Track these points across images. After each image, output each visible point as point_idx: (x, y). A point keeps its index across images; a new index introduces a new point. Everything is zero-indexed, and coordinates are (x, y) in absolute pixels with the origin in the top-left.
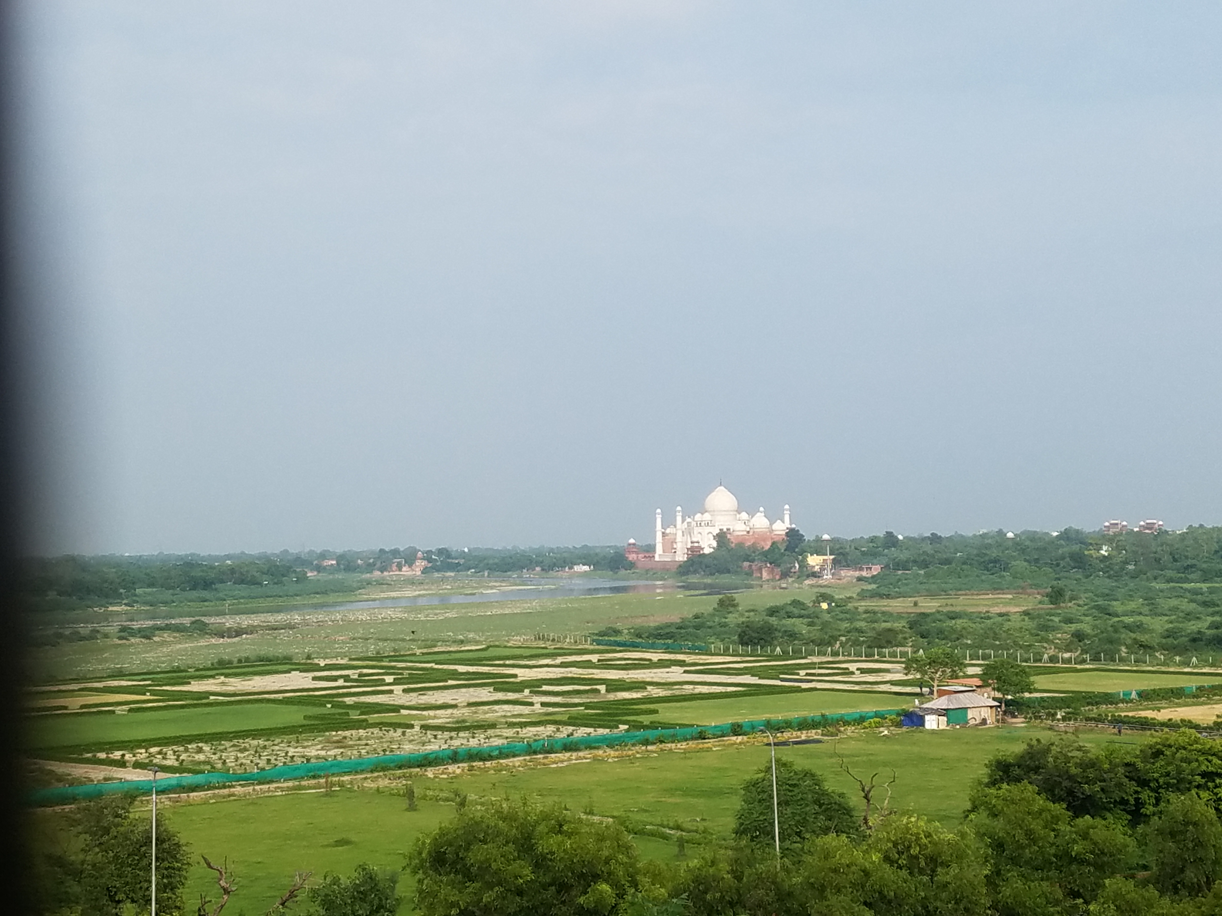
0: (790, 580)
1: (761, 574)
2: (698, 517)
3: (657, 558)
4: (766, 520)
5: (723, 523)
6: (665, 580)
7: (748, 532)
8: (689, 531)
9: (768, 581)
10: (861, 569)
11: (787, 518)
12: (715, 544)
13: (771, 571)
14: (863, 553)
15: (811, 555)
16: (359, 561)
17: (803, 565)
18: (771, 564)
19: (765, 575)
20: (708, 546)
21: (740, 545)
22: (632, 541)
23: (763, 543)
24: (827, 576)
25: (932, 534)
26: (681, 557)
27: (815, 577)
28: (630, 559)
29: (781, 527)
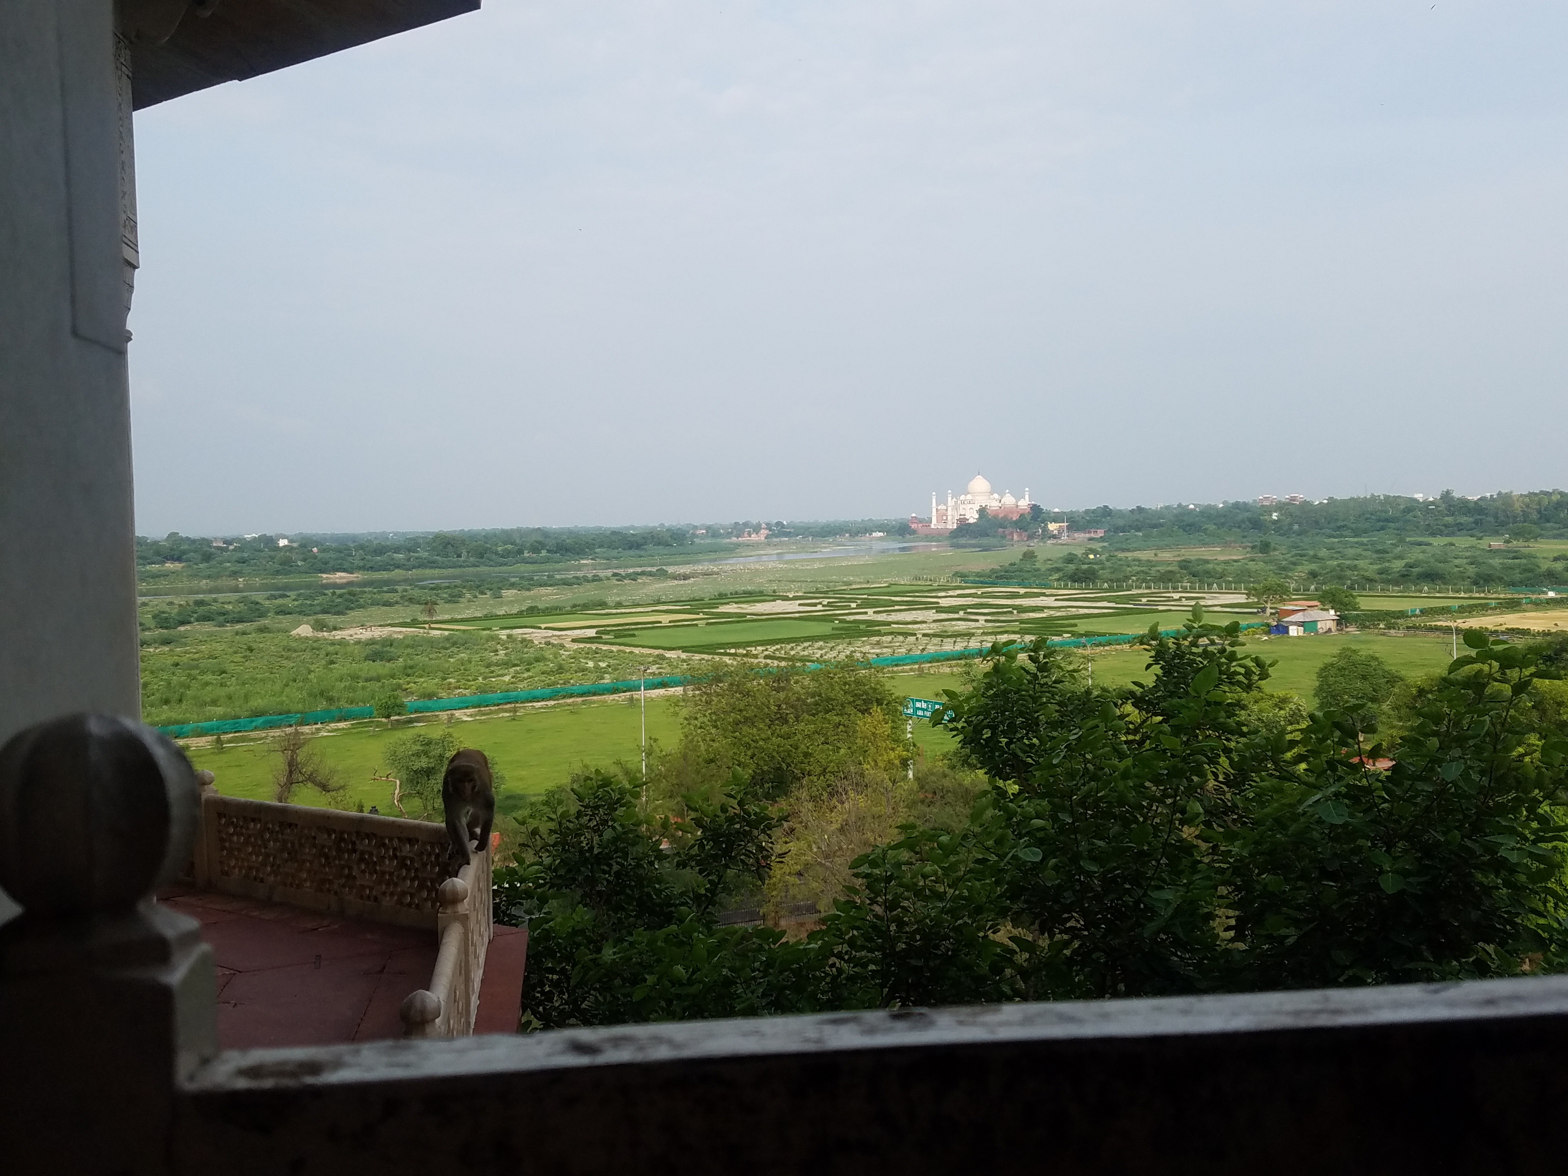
0: (1035, 540)
1: (1013, 536)
2: (962, 497)
3: (933, 526)
4: (1013, 499)
5: (982, 501)
6: (940, 541)
7: (1000, 507)
8: (956, 508)
9: (1018, 541)
10: (1089, 532)
11: (1027, 497)
12: (977, 516)
13: (1020, 535)
14: (1088, 521)
15: (1051, 523)
16: (721, 531)
17: (1045, 529)
18: (1020, 529)
19: (1015, 537)
20: (972, 517)
21: (996, 517)
22: (914, 515)
23: (1011, 515)
24: (1064, 538)
25: (1137, 507)
26: (952, 525)
27: (1055, 538)
28: (913, 527)
29: (1024, 503)
